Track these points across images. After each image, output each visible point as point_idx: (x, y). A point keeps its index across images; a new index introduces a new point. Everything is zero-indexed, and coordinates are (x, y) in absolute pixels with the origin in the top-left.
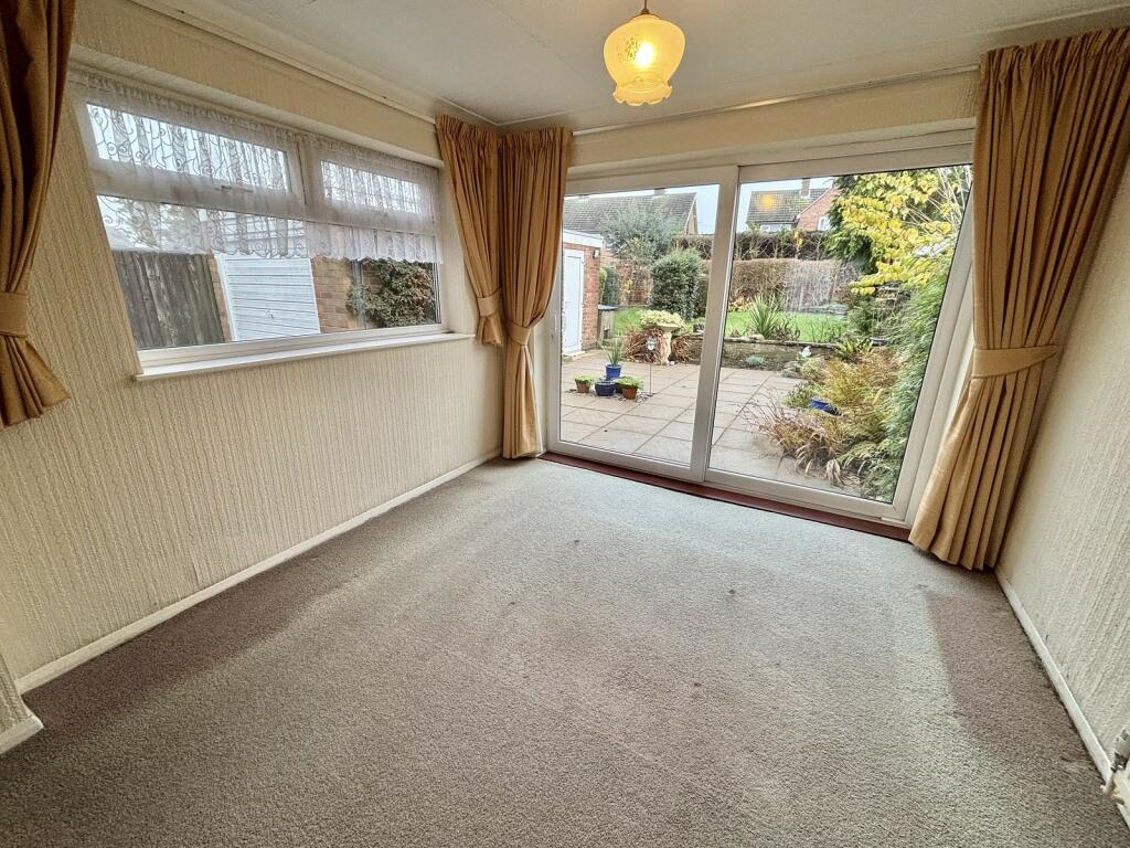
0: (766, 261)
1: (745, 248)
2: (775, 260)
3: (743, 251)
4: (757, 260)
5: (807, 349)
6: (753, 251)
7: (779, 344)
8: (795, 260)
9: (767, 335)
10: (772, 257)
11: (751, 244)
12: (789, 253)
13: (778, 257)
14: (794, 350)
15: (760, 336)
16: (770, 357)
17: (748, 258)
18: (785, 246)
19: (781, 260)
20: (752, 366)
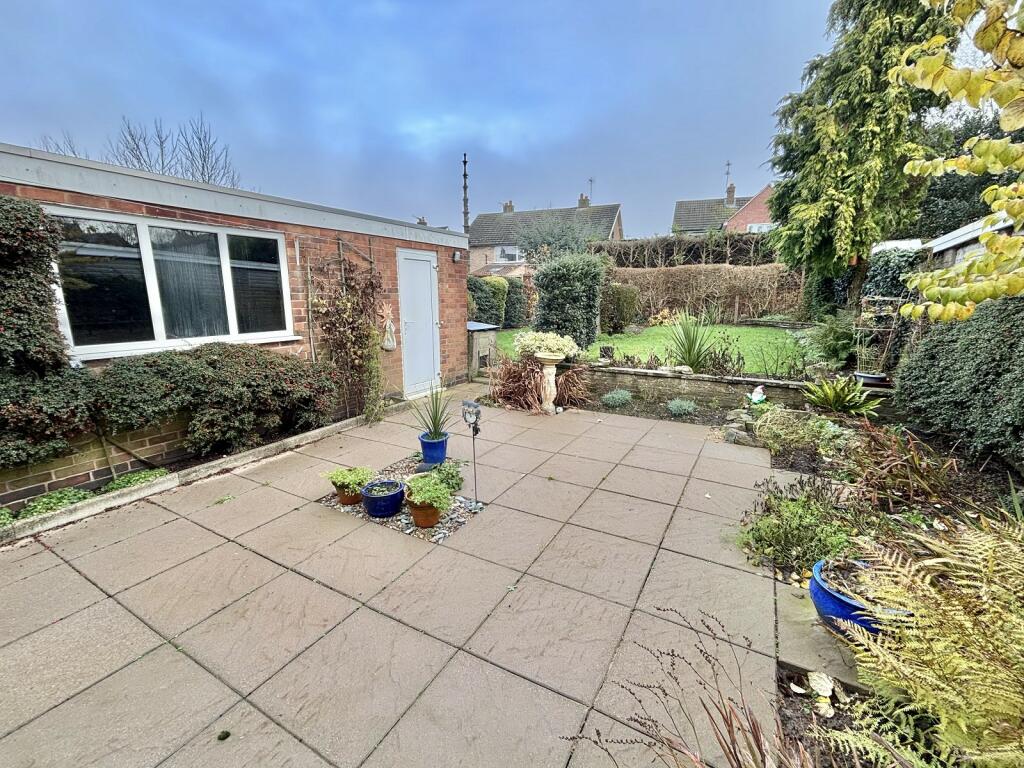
0: (693, 267)
1: (669, 253)
2: (703, 266)
3: (667, 257)
4: (683, 267)
5: (759, 389)
6: (678, 257)
7: (716, 381)
8: (727, 265)
9: (697, 365)
10: (700, 262)
11: (676, 249)
12: (720, 258)
13: (706, 263)
14: (738, 390)
15: (686, 369)
16: (702, 400)
17: (672, 264)
18: (714, 251)
19: (710, 266)
20: (678, 416)
